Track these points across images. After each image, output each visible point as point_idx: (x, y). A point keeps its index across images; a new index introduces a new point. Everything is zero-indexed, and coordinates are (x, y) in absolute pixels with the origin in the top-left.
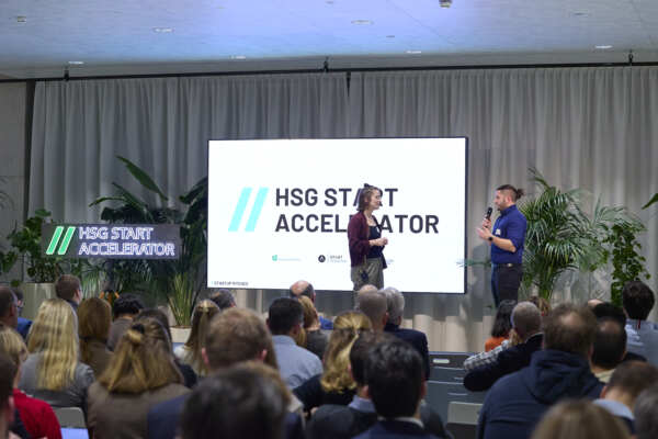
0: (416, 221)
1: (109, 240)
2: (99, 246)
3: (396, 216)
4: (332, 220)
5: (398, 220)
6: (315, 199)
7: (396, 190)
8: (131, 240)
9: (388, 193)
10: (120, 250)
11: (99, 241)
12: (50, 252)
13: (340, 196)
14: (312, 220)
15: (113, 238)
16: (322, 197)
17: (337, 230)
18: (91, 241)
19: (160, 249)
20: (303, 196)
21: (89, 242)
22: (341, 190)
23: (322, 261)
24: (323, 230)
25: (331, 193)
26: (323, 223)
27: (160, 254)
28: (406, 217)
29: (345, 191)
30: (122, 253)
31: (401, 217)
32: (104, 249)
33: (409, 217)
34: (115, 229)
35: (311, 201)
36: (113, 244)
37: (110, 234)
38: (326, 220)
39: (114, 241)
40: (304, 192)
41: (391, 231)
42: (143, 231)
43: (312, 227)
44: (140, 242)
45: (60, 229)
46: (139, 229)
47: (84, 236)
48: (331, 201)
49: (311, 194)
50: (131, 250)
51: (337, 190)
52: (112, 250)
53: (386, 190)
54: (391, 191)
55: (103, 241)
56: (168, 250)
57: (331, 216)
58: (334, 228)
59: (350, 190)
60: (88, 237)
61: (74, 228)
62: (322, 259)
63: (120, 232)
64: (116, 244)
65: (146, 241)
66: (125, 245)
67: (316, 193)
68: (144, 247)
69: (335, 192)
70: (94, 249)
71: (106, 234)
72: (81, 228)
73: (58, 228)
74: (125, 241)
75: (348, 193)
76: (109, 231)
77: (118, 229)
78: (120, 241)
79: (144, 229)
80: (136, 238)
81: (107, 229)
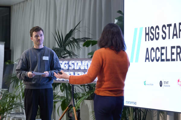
1: (68, 70)
13: (167, 31)
14: (157, 51)
16: (161, 33)
20: (154, 32)
22: (168, 25)
23: (161, 86)
25: (164, 29)
34: (70, 63)
35: (157, 36)
37: (69, 66)
38: (163, 51)
39: (71, 71)
40: (155, 29)
42: (87, 64)
43: (157, 57)
44: (85, 71)
46: (84, 62)
48: (164, 35)
49: (157, 30)
51: (166, 26)
55: (65, 71)
57: (164, 48)
59: (171, 25)
62: (161, 84)
63: (73, 64)
64: (72, 73)
67: (159, 29)
71: (67, 66)
74: (77, 70)
75: (170, 27)
77: (73, 62)
78: (74, 70)
79: (87, 62)
80: (82, 68)
81: (67, 62)
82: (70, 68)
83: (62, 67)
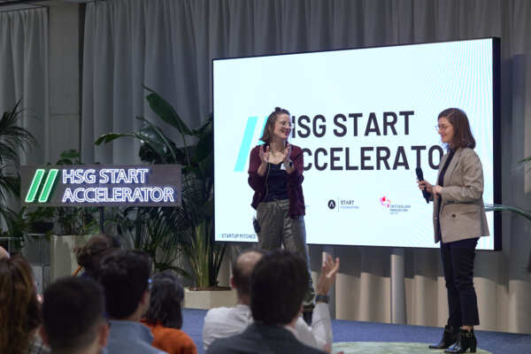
0: (436, 153)
1: (97, 184)
2: (86, 191)
3: (413, 148)
4: (342, 155)
5: (415, 151)
6: (323, 127)
7: (412, 113)
8: (122, 184)
9: (403, 117)
10: (110, 196)
11: (84, 185)
12: (29, 199)
13: (349, 123)
14: (321, 154)
16: (330, 126)
17: (348, 168)
18: (76, 186)
19: (157, 194)
20: (310, 125)
21: (73, 187)
22: (351, 115)
23: (332, 208)
24: (333, 168)
25: (340, 120)
26: (333, 159)
27: (156, 200)
28: (424, 148)
29: (356, 116)
30: (113, 200)
31: (418, 149)
32: (91, 195)
33: (428, 149)
34: (102, 171)
35: (319, 131)
36: (102, 189)
37: (98, 178)
38: (336, 154)
39: (103, 185)
40: (312, 120)
41: (407, 168)
42: (139, 173)
43: (321, 164)
44: (133, 186)
45: (40, 172)
46: (131, 171)
47: (68, 179)
48: (340, 130)
49: (319, 122)
50: (122, 196)
51: (347, 117)
52: (100, 196)
53: (401, 113)
54: (407, 114)
55: (90, 186)
56: (167, 194)
57: (341, 149)
58: (344, 165)
59: (360, 115)
60: (73, 182)
61: (57, 171)
62: (332, 205)
63: (109, 174)
64: (106, 189)
65: (140, 185)
66: (115, 190)
67: (324, 120)
68: (138, 192)
69: (345, 119)
70: (80, 195)
71: (93, 178)
72: (65, 171)
73: (38, 170)
74: (116, 185)
75: (359, 119)
76: (97, 173)
77: (108, 171)
78: (110, 185)
79: (138, 171)
80: (128, 181)
81: (94, 171)
82: (101, 181)
83: (84, 178)
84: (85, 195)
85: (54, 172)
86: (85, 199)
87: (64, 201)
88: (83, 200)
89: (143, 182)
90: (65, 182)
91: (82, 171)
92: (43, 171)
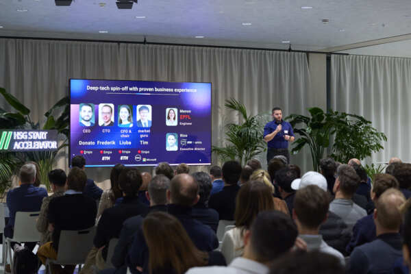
1: (27, 140)
2: (23, 143)
8: (38, 140)
10: (33, 146)
11: (23, 140)
15: (29, 138)
18: (20, 141)
19: (51, 145)
21: (18, 141)
27: (50, 148)
30: (34, 148)
32: (25, 145)
34: (29, 133)
37: (28, 136)
39: (30, 140)
42: (43, 135)
44: (42, 140)
46: (41, 133)
50: (37, 146)
52: (29, 146)
55: (25, 141)
60: (18, 138)
61: (12, 133)
64: (31, 142)
66: (35, 143)
68: (43, 144)
70: (21, 145)
71: (26, 136)
72: (15, 133)
73: (4, 132)
77: (32, 133)
79: (43, 133)
80: (40, 138)
81: (26, 133)
83: (22, 137)
84: (23, 145)
85: (10, 133)
86: (23, 147)
87: (14, 148)
88: (22, 148)
89: (45, 138)
90: (15, 138)
91: (21, 132)
92: (6, 132)
